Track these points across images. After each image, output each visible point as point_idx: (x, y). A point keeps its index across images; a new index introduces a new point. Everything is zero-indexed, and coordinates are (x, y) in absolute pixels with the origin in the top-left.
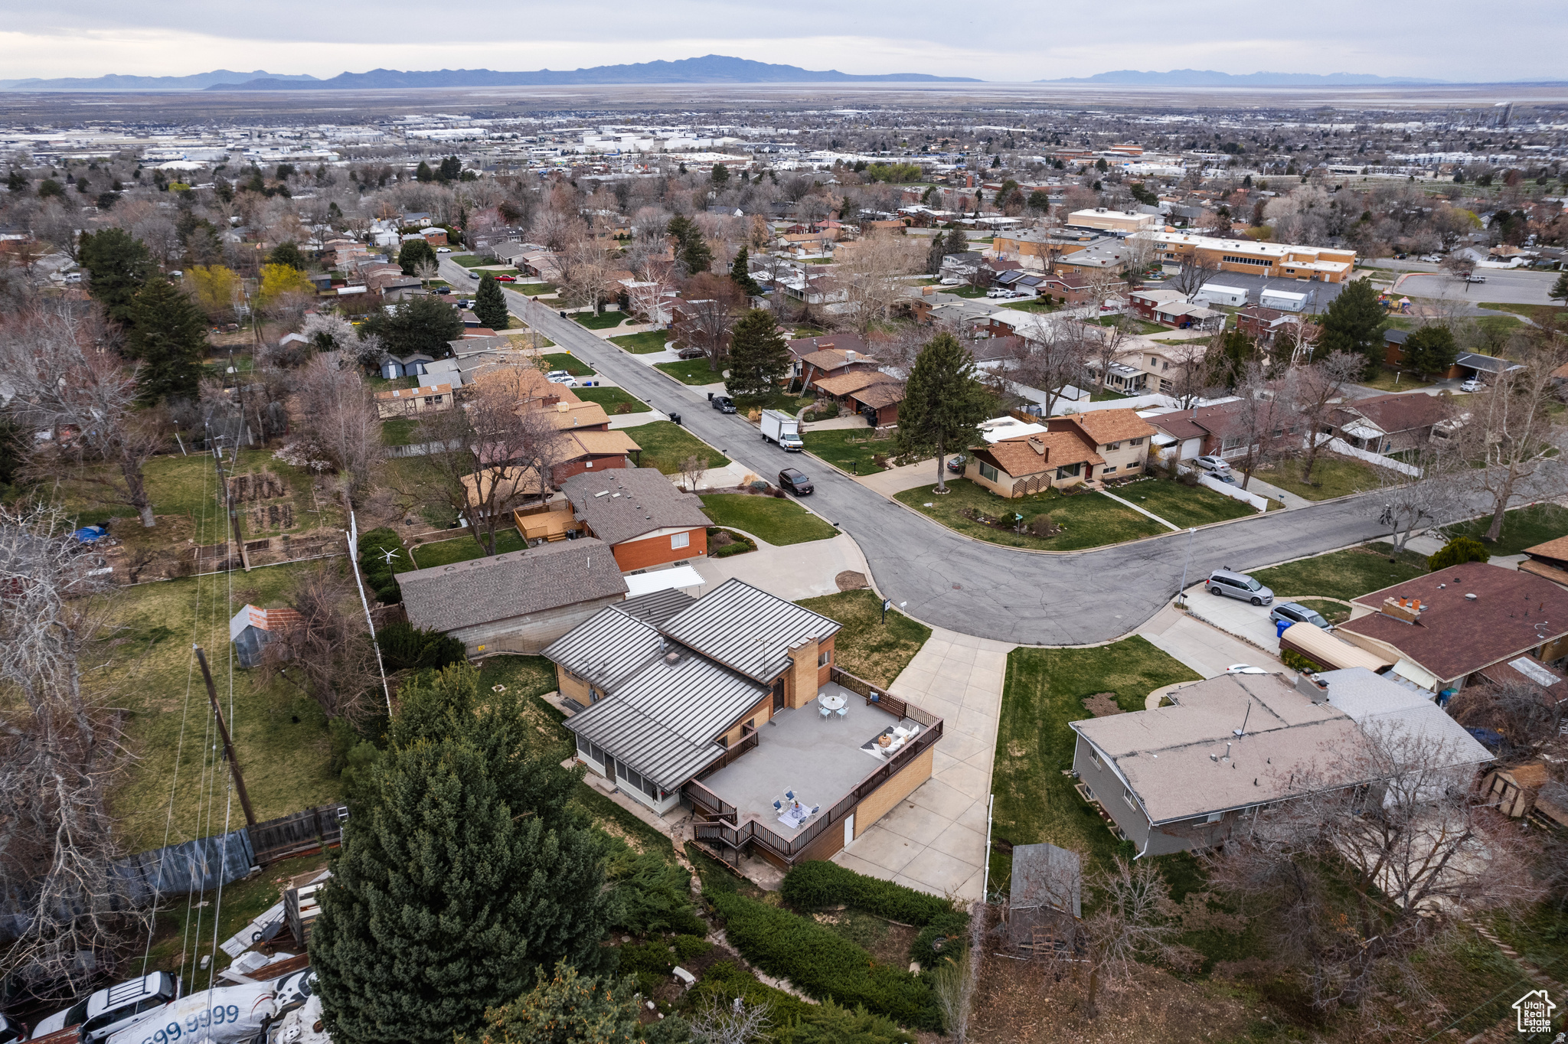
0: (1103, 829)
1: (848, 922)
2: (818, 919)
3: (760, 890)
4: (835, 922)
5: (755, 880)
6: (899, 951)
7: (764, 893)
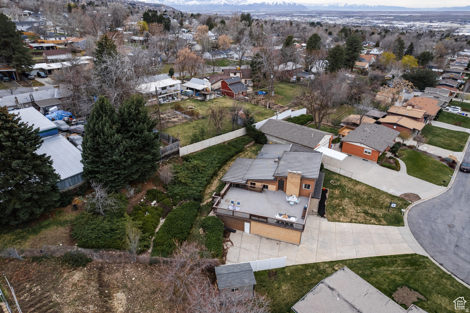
1: (202, 236)
2: (200, 230)
4: (201, 233)
5: (211, 213)
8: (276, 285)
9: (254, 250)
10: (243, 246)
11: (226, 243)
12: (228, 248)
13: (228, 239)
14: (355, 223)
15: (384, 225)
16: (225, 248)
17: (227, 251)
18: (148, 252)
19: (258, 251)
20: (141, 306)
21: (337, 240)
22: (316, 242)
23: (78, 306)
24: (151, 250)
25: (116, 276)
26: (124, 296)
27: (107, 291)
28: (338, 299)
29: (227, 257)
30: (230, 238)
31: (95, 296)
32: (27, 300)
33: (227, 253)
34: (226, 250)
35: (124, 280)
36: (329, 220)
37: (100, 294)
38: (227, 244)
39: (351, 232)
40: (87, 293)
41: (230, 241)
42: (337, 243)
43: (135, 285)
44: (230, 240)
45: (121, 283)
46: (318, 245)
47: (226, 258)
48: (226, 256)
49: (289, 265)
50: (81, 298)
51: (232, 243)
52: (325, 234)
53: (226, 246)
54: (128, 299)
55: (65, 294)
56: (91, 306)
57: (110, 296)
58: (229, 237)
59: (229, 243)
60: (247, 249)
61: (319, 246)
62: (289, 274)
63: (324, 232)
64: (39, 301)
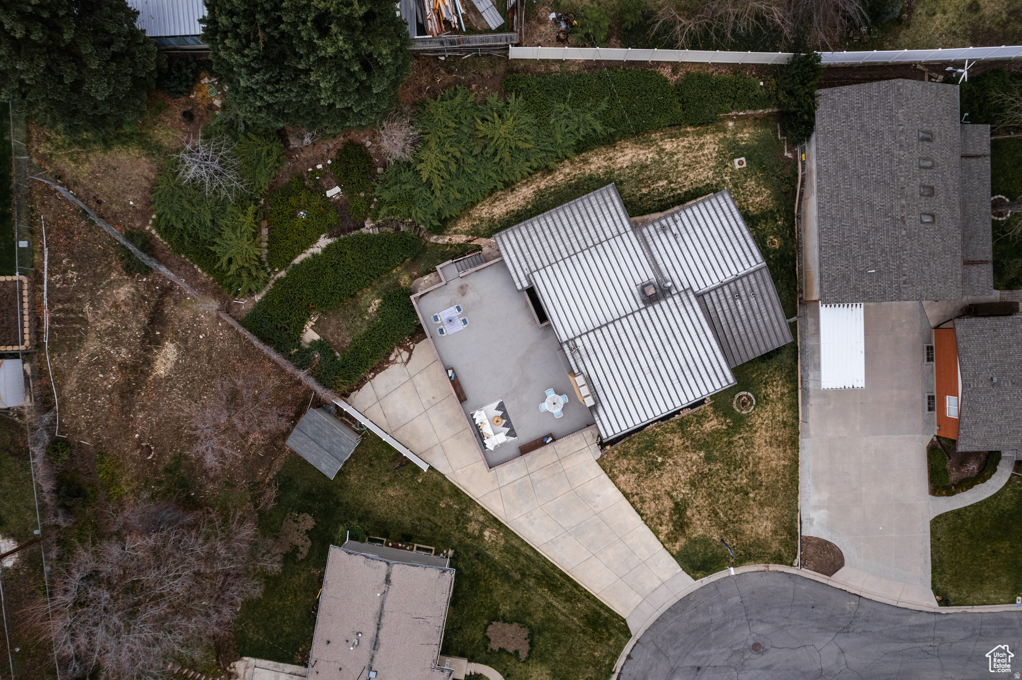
0: (386, 535)
1: (367, 318)
2: (377, 301)
3: (416, 277)
4: (370, 310)
5: (427, 277)
6: (332, 335)
7: (413, 278)
8: (386, 479)
9: (424, 401)
10: (418, 378)
11: (401, 350)
12: (394, 362)
13: (412, 346)
14: (633, 504)
15: (667, 549)
16: (392, 358)
17: (387, 368)
18: (253, 298)
19: (427, 406)
20: (184, 386)
21: (556, 500)
22: (525, 473)
23: (106, 343)
24: (259, 298)
25: (183, 313)
26: (175, 356)
27: (158, 333)
28: (379, 595)
29: (377, 376)
30: (417, 345)
31: (136, 338)
32: (58, 286)
33: (384, 369)
34: (389, 362)
35: (188, 329)
36: (600, 461)
37: (144, 336)
38: (400, 354)
39: (597, 510)
40: (126, 329)
41: (411, 352)
42: (549, 503)
43: (198, 349)
44: (412, 350)
45: (183, 331)
46: (519, 481)
47: (374, 376)
48: (377, 373)
49: (438, 469)
50: (114, 334)
51: (409, 358)
52: (554, 475)
53: (396, 356)
54: (177, 363)
55: (99, 312)
56: (124, 350)
57: (158, 343)
58: (417, 343)
59: (405, 355)
60: (418, 390)
61: (516, 483)
62: (420, 481)
63: (561, 470)
64: (69, 300)
